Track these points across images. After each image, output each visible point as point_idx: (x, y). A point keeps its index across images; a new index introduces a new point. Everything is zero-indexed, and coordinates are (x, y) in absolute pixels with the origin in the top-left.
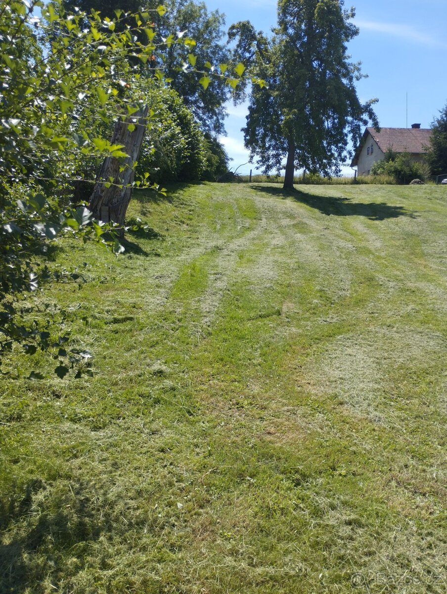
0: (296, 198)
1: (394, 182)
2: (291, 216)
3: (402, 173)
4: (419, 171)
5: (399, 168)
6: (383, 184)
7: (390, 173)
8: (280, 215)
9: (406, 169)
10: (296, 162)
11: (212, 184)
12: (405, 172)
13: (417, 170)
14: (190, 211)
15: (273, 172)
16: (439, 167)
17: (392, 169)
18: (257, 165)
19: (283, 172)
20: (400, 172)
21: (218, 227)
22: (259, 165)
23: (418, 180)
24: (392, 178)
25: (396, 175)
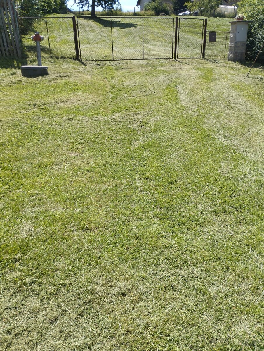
0: (93, 20)
1: (154, 14)
2: (90, 27)
3: (158, 9)
4: (167, 8)
5: (157, 6)
6: (149, 15)
7: (152, 9)
8: (86, 27)
9: (160, 7)
10: (96, 3)
11: (57, 14)
12: (159, 9)
13: (166, 7)
14: (49, 25)
15: (85, 8)
16: (178, 6)
17: (154, 7)
18: (78, 4)
19: (90, 9)
20: (157, 9)
21: (61, 31)
22: (79, 4)
23: (163, 13)
24: (153, 12)
25: (155, 10)
